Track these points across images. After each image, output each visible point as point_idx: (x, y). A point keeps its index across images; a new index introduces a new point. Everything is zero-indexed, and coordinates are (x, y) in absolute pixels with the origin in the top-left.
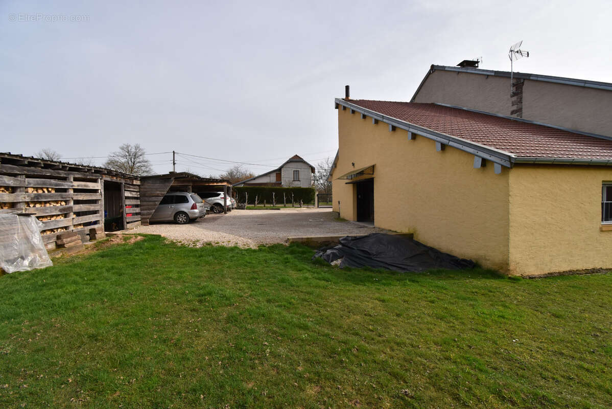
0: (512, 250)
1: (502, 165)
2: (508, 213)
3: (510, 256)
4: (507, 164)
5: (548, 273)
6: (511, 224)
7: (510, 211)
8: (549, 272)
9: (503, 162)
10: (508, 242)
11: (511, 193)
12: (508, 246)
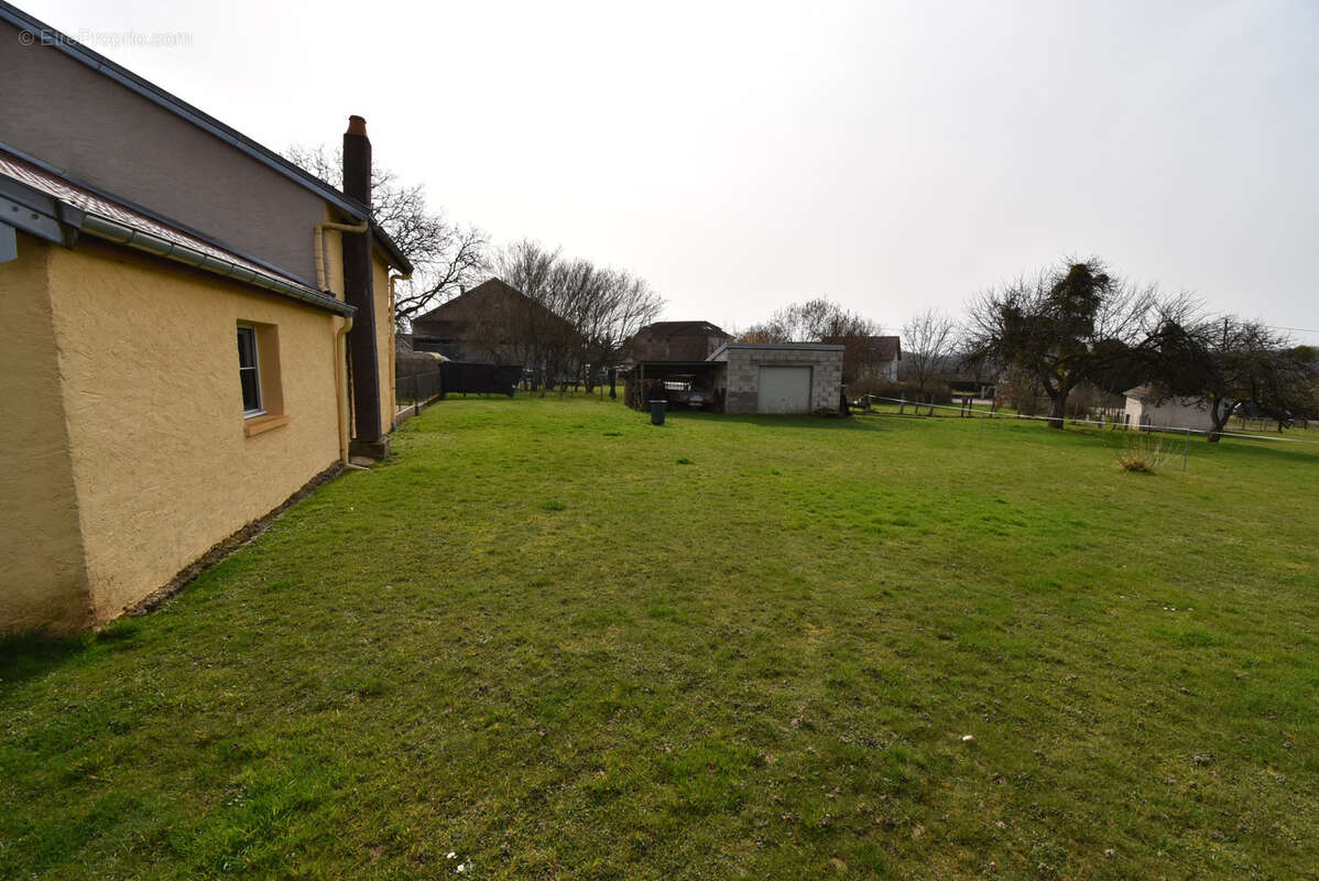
0: (90, 542)
1: (21, 232)
2: (62, 414)
3: (88, 565)
4: (47, 228)
5: (179, 574)
6: (76, 452)
7: (67, 406)
8: (179, 570)
9: (23, 218)
10: (76, 517)
11: (61, 342)
12: (79, 531)
